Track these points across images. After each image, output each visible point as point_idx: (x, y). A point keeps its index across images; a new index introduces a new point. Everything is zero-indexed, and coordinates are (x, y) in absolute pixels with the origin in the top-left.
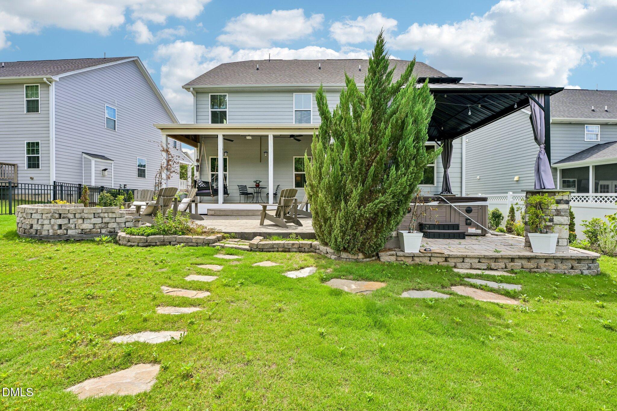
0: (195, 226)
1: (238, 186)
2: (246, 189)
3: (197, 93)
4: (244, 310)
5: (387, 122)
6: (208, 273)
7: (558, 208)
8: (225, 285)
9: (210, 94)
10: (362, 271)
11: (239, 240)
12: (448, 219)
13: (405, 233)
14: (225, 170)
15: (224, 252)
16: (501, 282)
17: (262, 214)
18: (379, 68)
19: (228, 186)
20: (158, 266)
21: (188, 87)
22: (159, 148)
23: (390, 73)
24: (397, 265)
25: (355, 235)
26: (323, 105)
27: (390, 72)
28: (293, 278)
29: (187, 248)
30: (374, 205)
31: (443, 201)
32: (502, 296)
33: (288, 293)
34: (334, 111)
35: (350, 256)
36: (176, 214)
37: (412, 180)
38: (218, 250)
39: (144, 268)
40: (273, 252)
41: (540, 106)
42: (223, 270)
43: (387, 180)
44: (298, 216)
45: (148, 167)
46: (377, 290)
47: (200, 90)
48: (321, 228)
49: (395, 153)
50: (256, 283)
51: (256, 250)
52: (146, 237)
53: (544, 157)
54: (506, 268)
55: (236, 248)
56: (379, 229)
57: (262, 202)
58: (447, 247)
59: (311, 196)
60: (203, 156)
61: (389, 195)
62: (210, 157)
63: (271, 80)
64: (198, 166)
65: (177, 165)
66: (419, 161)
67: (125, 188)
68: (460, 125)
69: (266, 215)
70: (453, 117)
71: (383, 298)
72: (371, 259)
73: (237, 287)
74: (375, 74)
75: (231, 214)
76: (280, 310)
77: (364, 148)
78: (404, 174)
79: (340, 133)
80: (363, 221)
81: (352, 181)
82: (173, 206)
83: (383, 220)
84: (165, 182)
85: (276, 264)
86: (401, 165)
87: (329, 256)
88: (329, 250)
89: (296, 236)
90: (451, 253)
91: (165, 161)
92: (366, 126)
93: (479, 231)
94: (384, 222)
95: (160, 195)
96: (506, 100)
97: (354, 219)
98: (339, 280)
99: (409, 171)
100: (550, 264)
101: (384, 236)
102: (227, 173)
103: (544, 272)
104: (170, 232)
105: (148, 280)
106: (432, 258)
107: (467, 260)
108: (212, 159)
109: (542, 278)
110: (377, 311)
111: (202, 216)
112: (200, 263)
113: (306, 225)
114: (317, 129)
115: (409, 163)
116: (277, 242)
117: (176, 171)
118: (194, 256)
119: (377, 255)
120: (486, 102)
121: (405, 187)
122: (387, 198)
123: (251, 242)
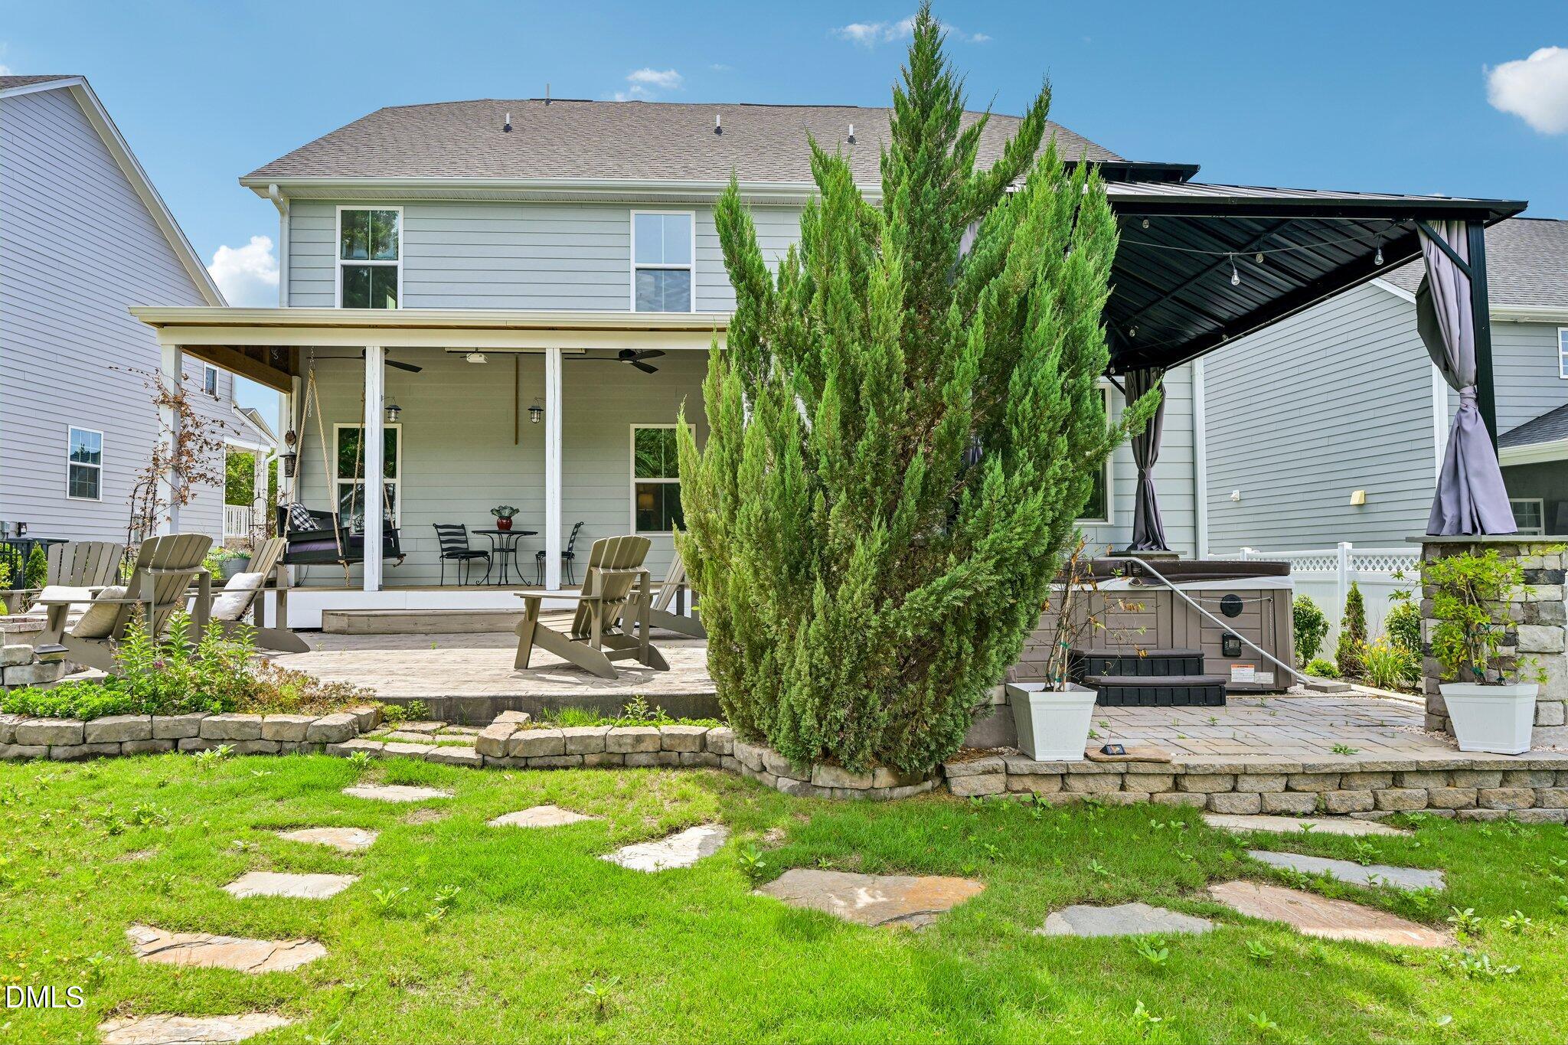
0: (275, 678)
1: (437, 527)
2: (463, 538)
3: (293, 202)
4: (458, 1017)
5: (967, 304)
6: (322, 862)
7: (1531, 598)
8: (385, 913)
9: (339, 209)
10: (896, 836)
11: (439, 725)
12: (1165, 638)
13: (1033, 690)
14: (389, 471)
15: (382, 774)
16: (1374, 861)
17: (521, 629)
18: (932, 121)
19: (398, 526)
20: (122, 839)
21: (262, 180)
22: (149, 391)
23: (971, 138)
24: (1012, 808)
25: (863, 703)
26: (742, 244)
27: (971, 133)
28: (643, 872)
29: (241, 761)
30: (931, 594)
31: (1145, 574)
32: (1388, 916)
33: (629, 936)
34: (782, 267)
35: (847, 780)
36: (201, 633)
37: (1059, 506)
38: (359, 765)
39: (63, 851)
40: (566, 768)
41: (1454, 259)
42: (378, 850)
43: (976, 508)
44: (652, 632)
45: (109, 460)
46: (956, 910)
47: (304, 195)
48: (739, 679)
49: (998, 413)
50: (504, 899)
51: (502, 762)
52: (80, 724)
53: (1475, 426)
54: (1376, 807)
55: (427, 758)
56: (946, 680)
57: (520, 582)
58: (1172, 735)
59: (698, 565)
60: (312, 422)
61: (985, 560)
62: (337, 426)
63: (554, 165)
64: (293, 457)
65: (213, 454)
66: (1082, 438)
67: (19, 534)
68: (1187, 321)
69: (540, 631)
70: (1166, 294)
71: (981, 943)
72: (919, 788)
73: (431, 917)
74: (919, 142)
75: (411, 627)
76: (601, 1012)
77: (888, 391)
78: (1031, 483)
79: (805, 343)
80: (894, 652)
81: (849, 510)
82: (192, 602)
83: (960, 648)
84: (168, 513)
85: (577, 818)
86: (1023, 453)
87: (768, 779)
88: (770, 758)
89: (649, 710)
90: (1192, 761)
91: (169, 438)
92: (892, 318)
93: (1267, 678)
94: (964, 656)
95: (142, 565)
96: (1340, 241)
97: (861, 648)
98: (813, 872)
99: (1050, 473)
100: (1518, 790)
101: (966, 705)
102: (397, 481)
103: (1500, 819)
104: (177, 702)
105: (78, 900)
106: (1130, 781)
107: (1246, 784)
108: (342, 431)
109: (1502, 839)
110: (968, 998)
111: (300, 635)
112: (288, 821)
113: (681, 666)
114: (723, 330)
115: (1048, 444)
116: (579, 731)
117: (210, 475)
118: (269, 794)
119: (940, 770)
120: (1275, 245)
121: (1039, 529)
122: (977, 571)
123: (483, 733)
